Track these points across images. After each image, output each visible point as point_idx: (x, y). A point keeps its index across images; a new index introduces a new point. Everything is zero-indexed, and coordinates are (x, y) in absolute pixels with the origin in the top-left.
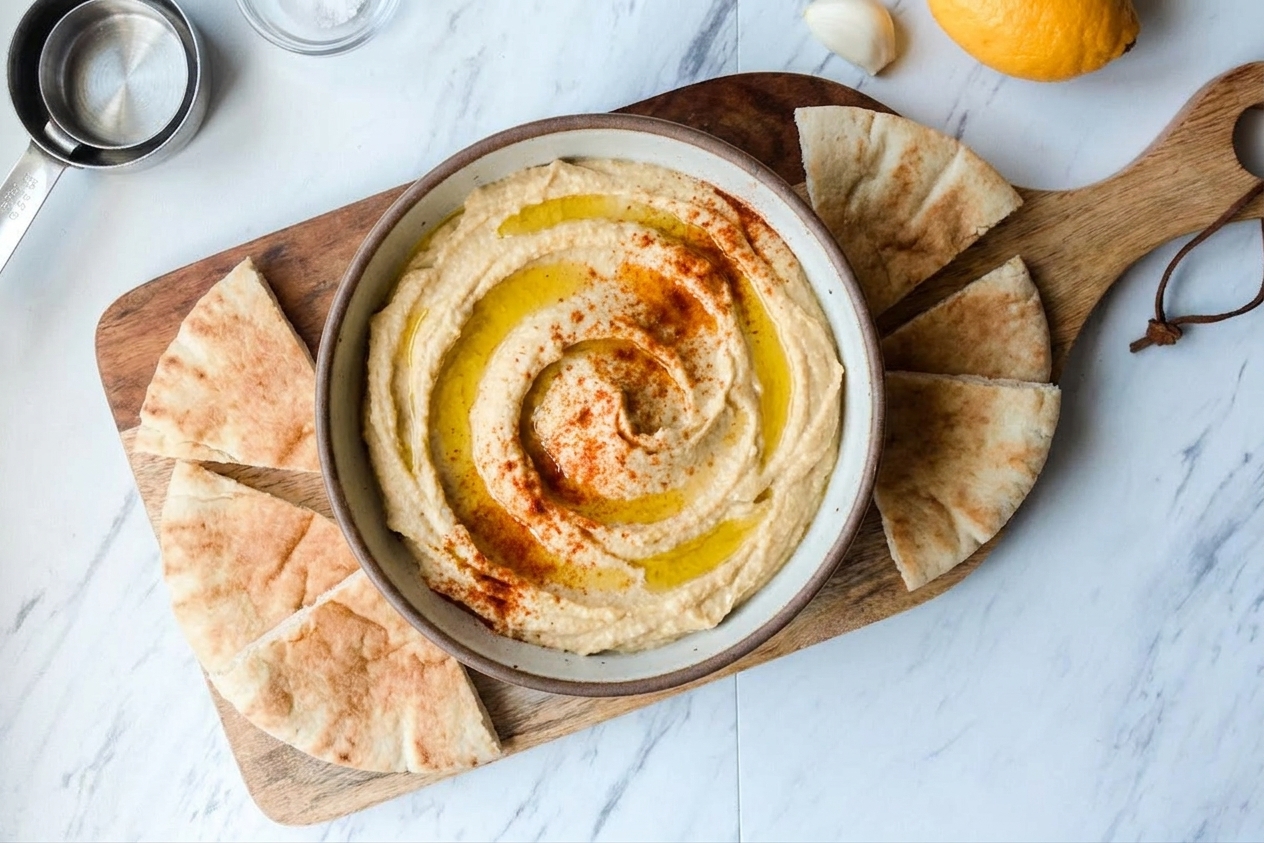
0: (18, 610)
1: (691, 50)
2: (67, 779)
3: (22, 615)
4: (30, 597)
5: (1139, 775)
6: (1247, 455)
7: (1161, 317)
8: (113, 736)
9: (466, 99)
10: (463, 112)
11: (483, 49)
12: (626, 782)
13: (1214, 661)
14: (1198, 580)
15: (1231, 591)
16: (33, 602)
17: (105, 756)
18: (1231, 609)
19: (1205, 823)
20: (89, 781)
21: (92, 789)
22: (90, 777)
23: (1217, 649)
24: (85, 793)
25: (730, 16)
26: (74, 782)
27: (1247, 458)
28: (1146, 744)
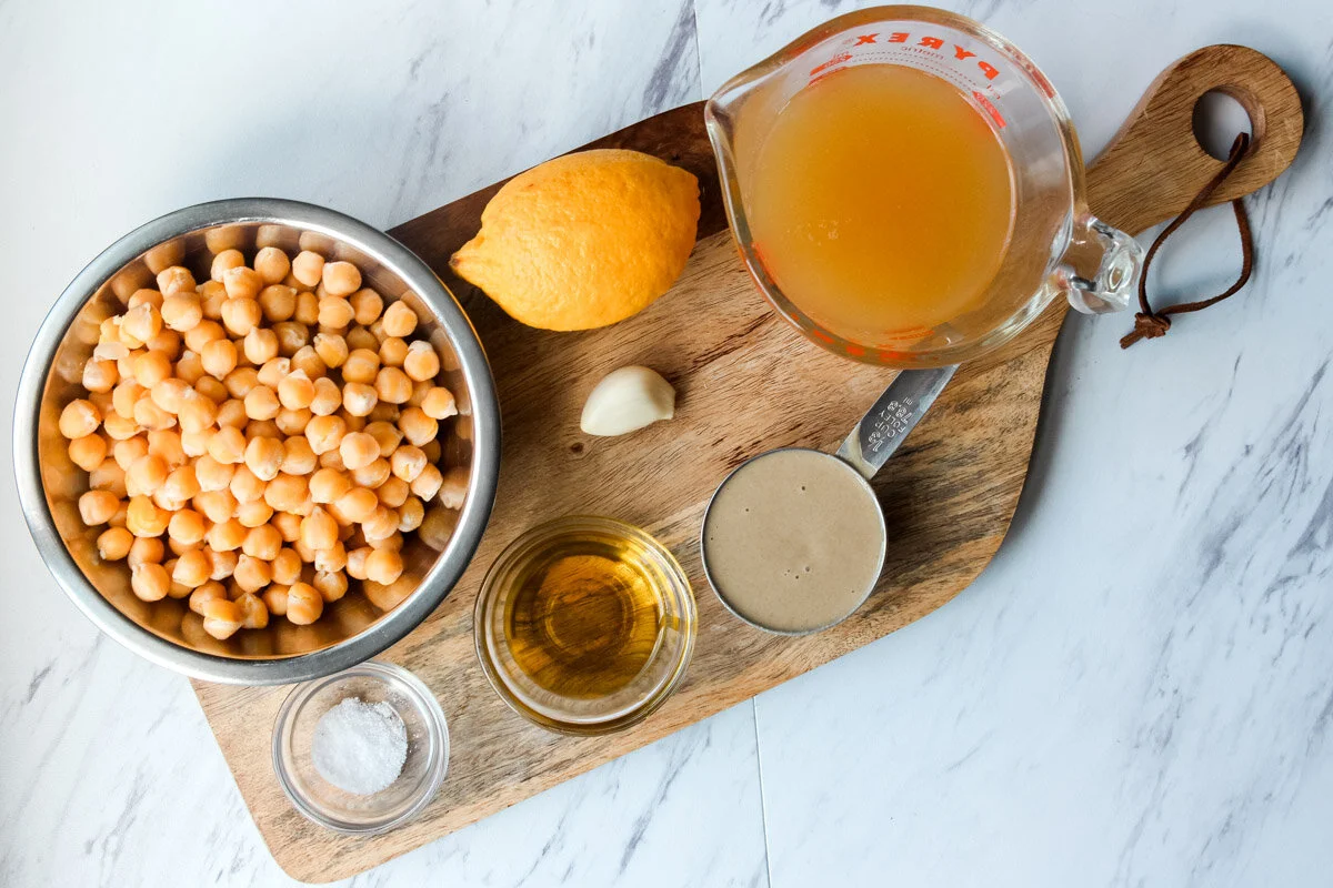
0: (29, 680)
1: (653, 81)
2: (89, 846)
3: (34, 686)
4: (41, 669)
5: (1161, 773)
6: (1247, 446)
7: (1147, 311)
8: (134, 801)
9: (433, 147)
10: (431, 159)
11: (446, 95)
12: (650, 812)
13: (1228, 655)
14: (1207, 574)
15: (1241, 584)
16: (46, 671)
17: (126, 820)
18: (1242, 601)
19: (1231, 816)
20: (112, 846)
21: (116, 854)
22: (114, 841)
23: (1231, 642)
24: (109, 859)
25: (690, 43)
26: (97, 847)
27: (1248, 450)
28: (1166, 741)
